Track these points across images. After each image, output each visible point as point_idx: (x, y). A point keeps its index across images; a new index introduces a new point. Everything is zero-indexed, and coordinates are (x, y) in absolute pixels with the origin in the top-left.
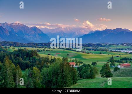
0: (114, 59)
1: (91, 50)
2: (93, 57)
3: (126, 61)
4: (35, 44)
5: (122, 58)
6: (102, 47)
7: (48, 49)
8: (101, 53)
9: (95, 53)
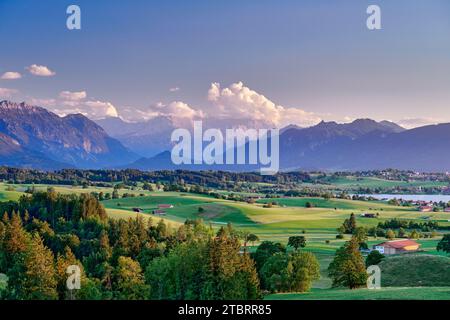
0: (358, 224)
1: (272, 192)
2: (285, 218)
3: (397, 232)
4: (81, 175)
5: (383, 222)
6: (309, 185)
7: (130, 192)
8: (308, 206)
9: (289, 204)
